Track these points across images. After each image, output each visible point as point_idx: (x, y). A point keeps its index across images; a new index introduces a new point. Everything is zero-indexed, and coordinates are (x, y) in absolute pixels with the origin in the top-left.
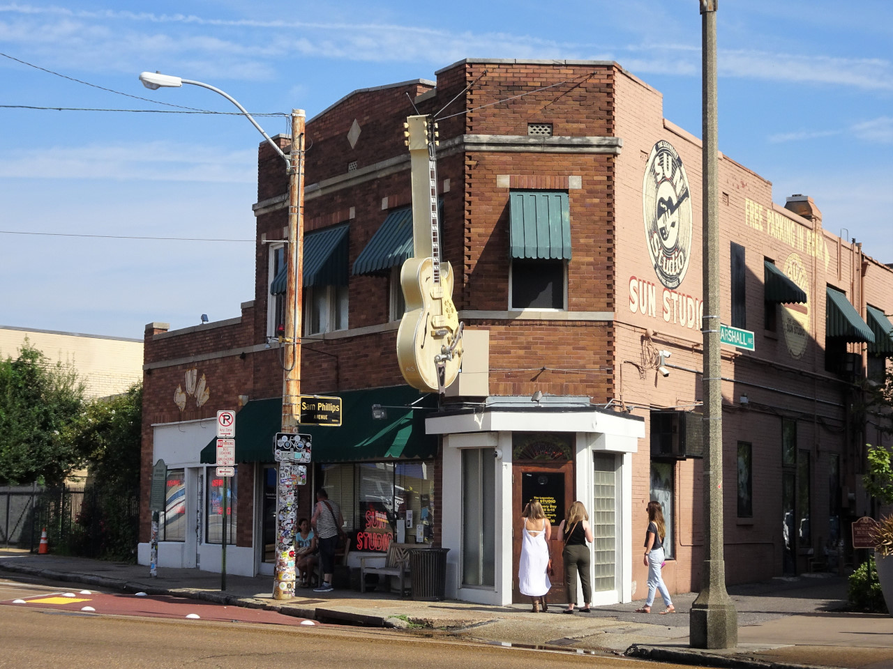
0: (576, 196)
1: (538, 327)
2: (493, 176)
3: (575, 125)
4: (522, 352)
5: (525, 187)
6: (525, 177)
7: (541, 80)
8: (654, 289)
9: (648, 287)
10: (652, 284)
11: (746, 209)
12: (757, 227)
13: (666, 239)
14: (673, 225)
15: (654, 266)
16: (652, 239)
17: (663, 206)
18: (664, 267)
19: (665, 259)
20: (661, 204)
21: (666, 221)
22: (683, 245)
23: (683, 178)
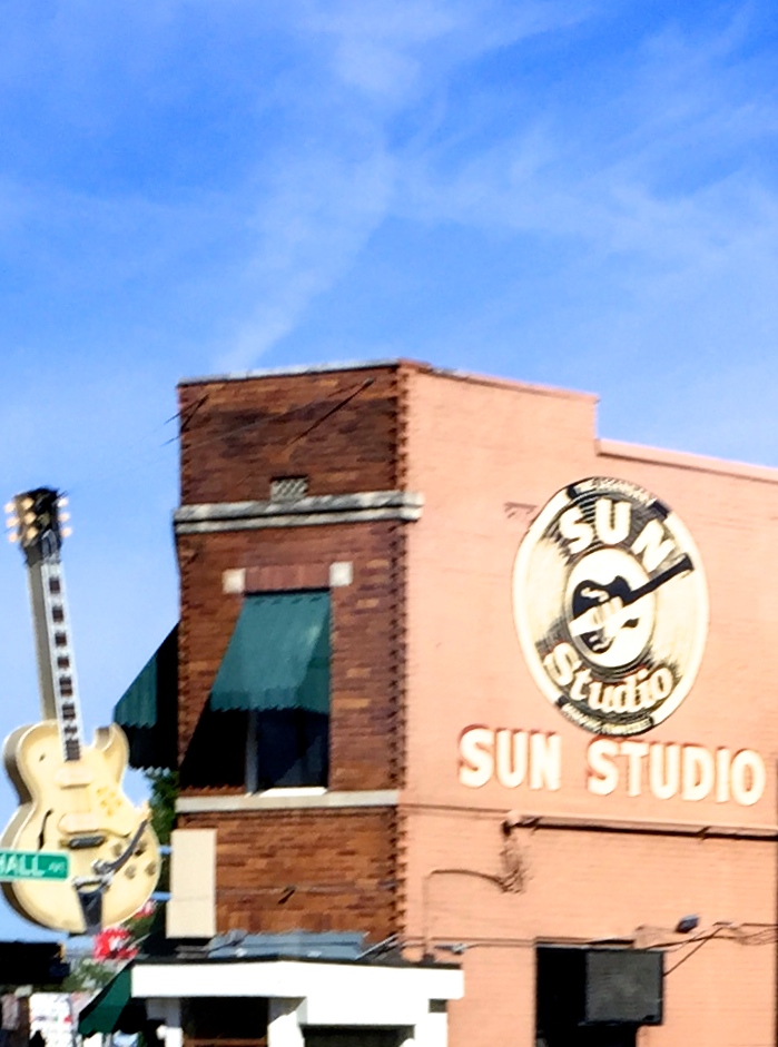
0: (342, 597)
1: (285, 820)
2: (218, 574)
3: (337, 477)
4: (262, 863)
5: (266, 587)
6: (266, 570)
8: (553, 741)
9: (530, 740)
10: (546, 733)
13: (601, 651)
14: (632, 624)
15: (553, 702)
16: (549, 656)
17: (593, 594)
18: (593, 700)
19: (596, 687)
20: (585, 592)
21: (604, 620)
22: (670, 656)
23: (673, 538)
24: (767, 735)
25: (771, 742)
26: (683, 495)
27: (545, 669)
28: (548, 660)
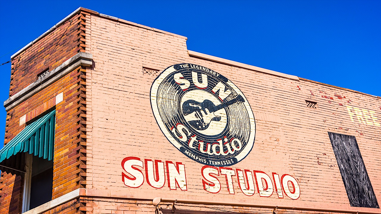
0: (60, 108)
2: (18, 120)
3: (60, 61)
5: (33, 117)
6: (33, 111)
7: (44, 45)
8: (181, 167)
9: (167, 166)
10: (176, 163)
11: (350, 112)
12: (370, 123)
13: (203, 129)
14: (217, 119)
15: (179, 149)
16: (174, 129)
17: (195, 106)
18: (201, 150)
19: (202, 144)
20: (190, 104)
21: (202, 116)
22: (239, 133)
23: (231, 89)
24: (296, 169)
25: (299, 172)
26: (233, 75)
27: (172, 134)
28: (174, 131)
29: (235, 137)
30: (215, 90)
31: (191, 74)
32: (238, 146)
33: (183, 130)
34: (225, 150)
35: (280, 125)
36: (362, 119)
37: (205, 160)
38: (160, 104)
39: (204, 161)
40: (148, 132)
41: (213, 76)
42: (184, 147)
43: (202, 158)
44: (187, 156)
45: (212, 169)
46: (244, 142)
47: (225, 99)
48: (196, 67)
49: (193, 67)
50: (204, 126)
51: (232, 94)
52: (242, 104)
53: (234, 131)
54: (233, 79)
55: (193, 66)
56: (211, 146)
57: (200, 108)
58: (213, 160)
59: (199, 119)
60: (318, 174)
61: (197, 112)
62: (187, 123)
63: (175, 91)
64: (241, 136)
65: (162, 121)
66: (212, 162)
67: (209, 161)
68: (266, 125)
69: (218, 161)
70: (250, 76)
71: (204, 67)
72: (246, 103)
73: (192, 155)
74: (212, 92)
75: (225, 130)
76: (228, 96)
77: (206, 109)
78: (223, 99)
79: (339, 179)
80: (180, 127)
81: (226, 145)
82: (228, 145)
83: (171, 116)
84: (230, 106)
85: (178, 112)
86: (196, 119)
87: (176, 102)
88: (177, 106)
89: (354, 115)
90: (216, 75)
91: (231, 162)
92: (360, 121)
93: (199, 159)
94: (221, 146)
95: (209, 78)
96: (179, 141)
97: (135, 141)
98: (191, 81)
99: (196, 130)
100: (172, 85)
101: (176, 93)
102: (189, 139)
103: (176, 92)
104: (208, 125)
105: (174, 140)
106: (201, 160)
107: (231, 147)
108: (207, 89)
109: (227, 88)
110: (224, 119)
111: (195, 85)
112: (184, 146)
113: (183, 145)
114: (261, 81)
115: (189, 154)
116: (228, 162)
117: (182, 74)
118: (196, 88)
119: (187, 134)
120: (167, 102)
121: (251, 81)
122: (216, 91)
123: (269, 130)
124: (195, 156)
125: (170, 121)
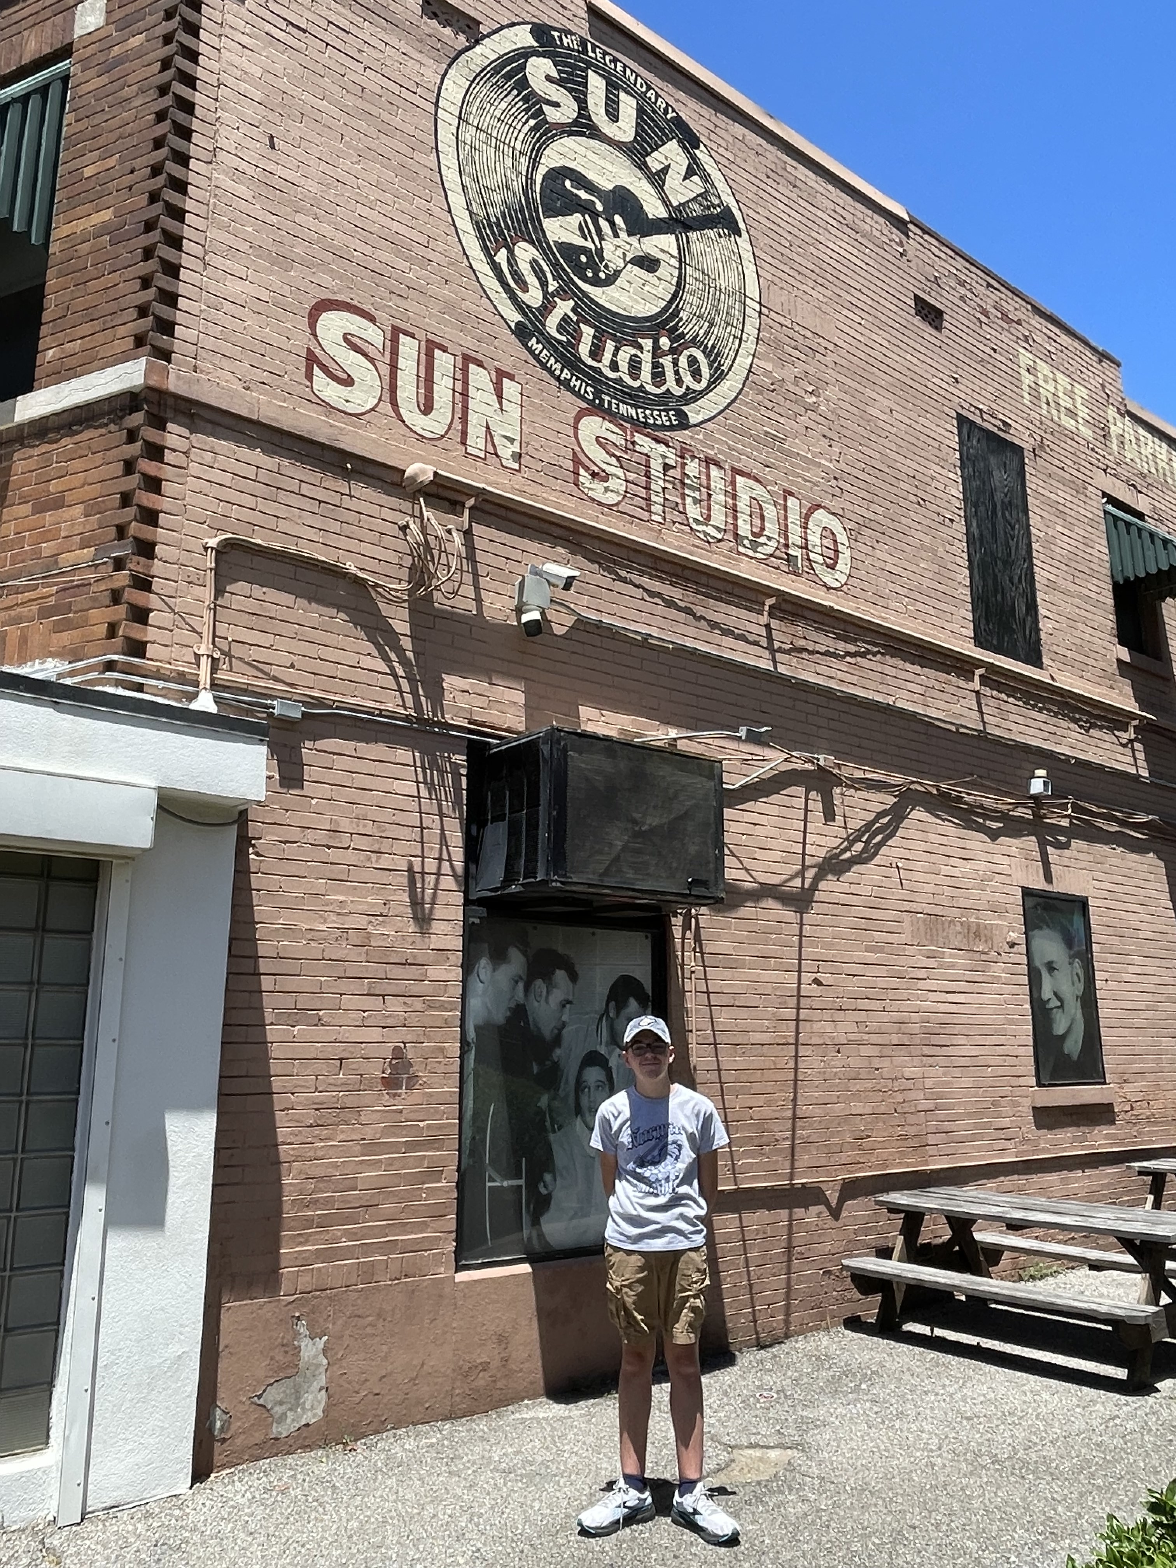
0: (88, 53)
8: (510, 388)
9: (465, 370)
10: (497, 370)
11: (1023, 372)
12: (1070, 423)
13: (596, 282)
14: (648, 263)
15: (513, 325)
16: (503, 251)
17: (583, 194)
18: (584, 350)
19: (588, 332)
20: (568, 184)
21: (601, 238)
22: (706, 334)
23: (706, 178)
24: (851, 498)
25: (857, 509)
26: (718, 130)
27: (496, 267)
28: (501, 256)
29: (694, 342)
30: (654, 162)
31: (586, 77)
32: (696, 374)
33: (532, 267)
34: (658, 375)
35: (831, 347)
36: (1052, 404)
37: (589, 389)
38: (467, 147)
39: (586, 392)
40: (414, 235)
41: (654, 111)
42: (529, 325)
43: (583, 381)
44: (536, 357)
45: (607, 424)
46: (717, 369)
47: (680, 204)
48: (604, 59)
49: (593, 55)
50: (602, 275)
51: (705, 195)
52: (732, 239)
53: (694, 321)
54: (715, 147)
55: (594, 52)
56: (617, 349)
57: (600, 207)
58: (616, 399)
59: (589, 245)
60: (906, 530)
61: (587, 217)
62: (548, 244)
63: (524, 120)
64: (713, 347)
65: (468, 209)
66: (610, 403)
67: (603, 396)
68: (791, 333)
69: (632, 405)
70: (768, 155)
71: (632, 71)
72: (743, 242)
73: (552, 360)
74: (642, 166)
75: (665, 309)
76: (692, 200)
77: (618, 219)
78: (675, 203)
79: (960, 561)
80: (525, 253)
81: (661, 360)
82: (667, 362)
83: (498, 200)
84: (693, 236)
85: (526, 194)
86: (579, 242)
87: (522, 160)
88: (524, 173)
89: (1033, 385)
90: (666, 112)
91: (670, 420)
92: (1045, 406)
93: (570, 380)
94: (647, 358)
95: (640, 111)
96: (513, 297)
97: (368, 250)
98: (582, 103)
99: (575, 279)
100: (515, 92)
101: (526, 128)
102: (549, 302)
103: (525, 123)
104: (617, 273)
105: (501, 290)
106: (578, 384)
107: (677, 373)
108: (629, 149)
109: (694, 169)
110: (668, 271)
111: (591, 120)
112: (530, 321)
113: (525, 314)
114: (798, 183)
115: (542, 355)
116: (660, 416)
117: (556, 64)
118: (594, 133)
119: (544, 284)
120: (493, 150)
121: (770, 173)
122: (659, 167)
123: (797, 354)
124: (558, 366)
125: (493, 219)
